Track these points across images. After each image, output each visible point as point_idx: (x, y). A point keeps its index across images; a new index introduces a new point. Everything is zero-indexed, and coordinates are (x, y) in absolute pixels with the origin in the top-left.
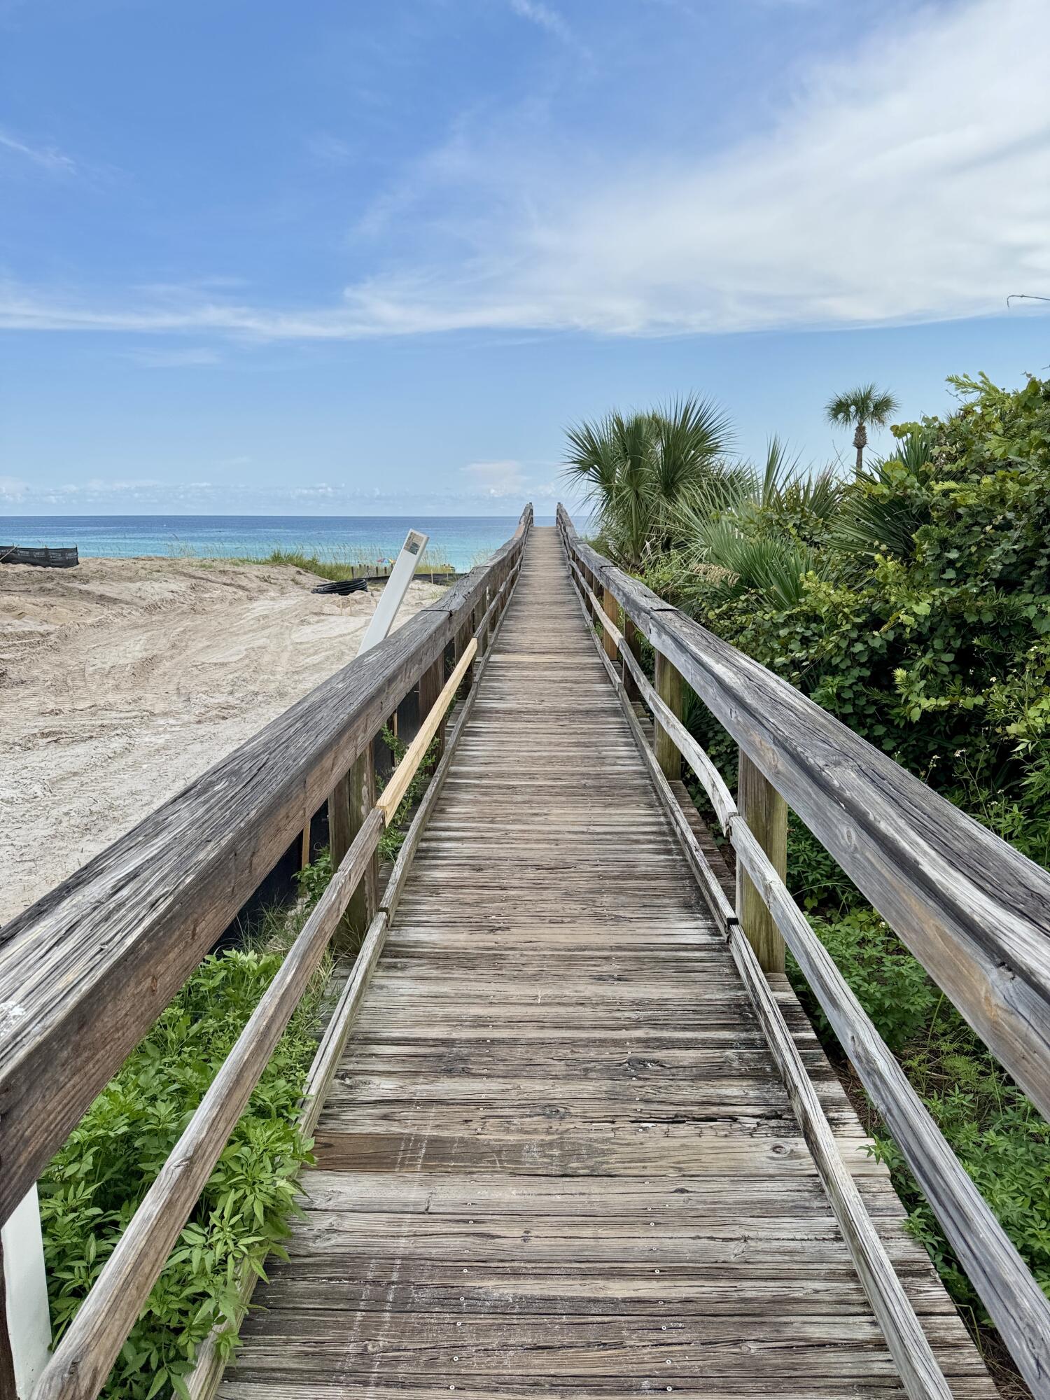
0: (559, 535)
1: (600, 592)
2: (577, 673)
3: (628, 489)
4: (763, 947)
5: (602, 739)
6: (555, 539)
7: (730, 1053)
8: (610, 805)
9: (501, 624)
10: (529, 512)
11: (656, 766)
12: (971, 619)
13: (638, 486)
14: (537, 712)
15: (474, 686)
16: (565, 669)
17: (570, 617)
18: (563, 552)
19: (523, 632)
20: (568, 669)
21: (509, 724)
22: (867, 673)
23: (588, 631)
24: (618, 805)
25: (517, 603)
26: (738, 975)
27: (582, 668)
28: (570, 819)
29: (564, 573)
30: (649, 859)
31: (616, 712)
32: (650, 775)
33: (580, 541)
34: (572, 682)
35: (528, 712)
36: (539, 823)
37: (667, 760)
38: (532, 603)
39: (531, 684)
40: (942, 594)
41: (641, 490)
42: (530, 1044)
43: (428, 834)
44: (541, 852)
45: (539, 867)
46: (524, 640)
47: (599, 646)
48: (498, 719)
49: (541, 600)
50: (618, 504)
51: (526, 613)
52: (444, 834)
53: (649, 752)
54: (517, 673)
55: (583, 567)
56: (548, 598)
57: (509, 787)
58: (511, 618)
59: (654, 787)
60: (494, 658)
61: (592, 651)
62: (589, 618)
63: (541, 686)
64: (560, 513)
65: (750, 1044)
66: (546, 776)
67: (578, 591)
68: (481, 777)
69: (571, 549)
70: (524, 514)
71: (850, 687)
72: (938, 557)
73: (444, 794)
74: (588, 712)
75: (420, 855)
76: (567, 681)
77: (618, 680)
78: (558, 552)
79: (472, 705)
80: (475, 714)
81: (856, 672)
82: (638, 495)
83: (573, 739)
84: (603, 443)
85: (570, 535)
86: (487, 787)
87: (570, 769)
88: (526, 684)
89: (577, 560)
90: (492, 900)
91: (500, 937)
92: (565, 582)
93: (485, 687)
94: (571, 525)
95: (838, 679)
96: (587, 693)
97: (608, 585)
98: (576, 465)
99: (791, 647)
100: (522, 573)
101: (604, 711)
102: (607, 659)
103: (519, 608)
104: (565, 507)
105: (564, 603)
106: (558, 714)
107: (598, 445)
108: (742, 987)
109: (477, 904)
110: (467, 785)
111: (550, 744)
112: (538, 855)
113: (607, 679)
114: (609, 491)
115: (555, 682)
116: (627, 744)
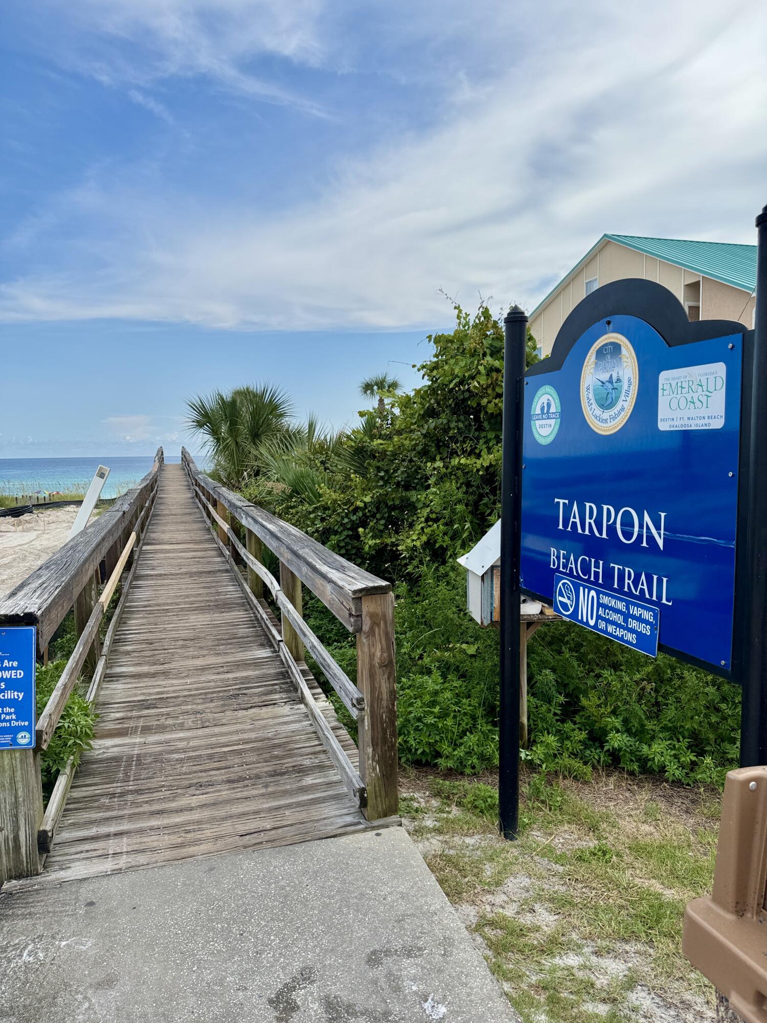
0: (184, 470)
1: (215, 504)
2: (203, 553)
3: (230, 439)
4: (294, 650)
5: (219, 584)
6: (182, 472)
7: (276, 687)
8: (223, 612)
9: (148, 529)
10: (161, 454)
11: (248, 590)
12: (390, 503)
13: (236, 436)
14: (178, 574)
15: (135, 562)
16: (194, 551)
17: (196, 522)
18: (188, 481)
19: (164, 532)
20: (196, 551)
21: (159, 582)
22: (351, 533)
23: (208, 530)
24: (228, 612)
25: (157, 515)
26: (283, 664)
27: (206, 550)
28: (202, 619)
29: (189, 495)
30: (243, 631)
31: (227, 571)
32: (247, 597)
33: (200, 473)
34: (199, 558)
35: (172, 574)
36: (184, 623)
37: (255, 588)
38: (168, 515)
39: (173, 560)
40: (377, 492)
41: (239, 440)
42: (185, 696)
43: (118, 633)
44: (184, 634)
45: (184, 640)
46: (166, 537)
47: (216, 537)
48: (152, 580)
49: (174, 513)
50: (224, 448)
51: (165, 521)
52: (127, 632)
53: (245, 585)
54: (162, 555)
55: (203, 489)
56: (179, 511)
57: (164, 610)
58: (153, 524)
59: (248, 602)
60: (145, 548)
61: (213, 540)
62: (208, 522)
63: (179, 561)
64: (184, 454)
65: (287, 683)
66: (186, 603)
67: (200, 506)
68: (145, 606)
69: (194, 478)
70: (157, 455)
71: (343, 540)
72: (376, 475)
73: (124, 616)
74: (209, 572)
75: (115, 642)
76: (195, 558)
77: (228, 553)
78: (185, 481)
79: (135, 573)
80: (137, 578)
81: (345, 533)
82: (237, 443)
83: (202, 585)
84: (212, 410)
85: (193, 469)
86: (150, 611)
87: (200, 599)
88: (169, 561)
89: (199, 486)
90: (160, 654)
91: (166, 666)
92: (191, 500)
93: (141, 564)
94: (193, 462)
95: (337, 536)
96: (209, 563)
97: (219, 498)
98: (195, 424)
99: (316, 523)
100: (158, 495)
101: (220, 571)
102: (221, 544)
103: (158, 518)
104: (188, 450)
105: (191, 514)
106: (191, 574)
107: (209, 412)
108: (285, 667)
109: (152, 656)
110: (138, 611)
111: (187, 588)
112: (183, 635)
113: (222, 555)
114: (218, 440)
115: (188, 558)
116: (233, 585)
